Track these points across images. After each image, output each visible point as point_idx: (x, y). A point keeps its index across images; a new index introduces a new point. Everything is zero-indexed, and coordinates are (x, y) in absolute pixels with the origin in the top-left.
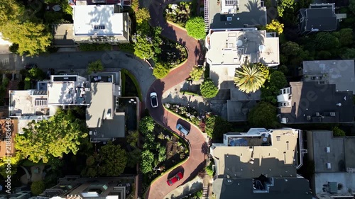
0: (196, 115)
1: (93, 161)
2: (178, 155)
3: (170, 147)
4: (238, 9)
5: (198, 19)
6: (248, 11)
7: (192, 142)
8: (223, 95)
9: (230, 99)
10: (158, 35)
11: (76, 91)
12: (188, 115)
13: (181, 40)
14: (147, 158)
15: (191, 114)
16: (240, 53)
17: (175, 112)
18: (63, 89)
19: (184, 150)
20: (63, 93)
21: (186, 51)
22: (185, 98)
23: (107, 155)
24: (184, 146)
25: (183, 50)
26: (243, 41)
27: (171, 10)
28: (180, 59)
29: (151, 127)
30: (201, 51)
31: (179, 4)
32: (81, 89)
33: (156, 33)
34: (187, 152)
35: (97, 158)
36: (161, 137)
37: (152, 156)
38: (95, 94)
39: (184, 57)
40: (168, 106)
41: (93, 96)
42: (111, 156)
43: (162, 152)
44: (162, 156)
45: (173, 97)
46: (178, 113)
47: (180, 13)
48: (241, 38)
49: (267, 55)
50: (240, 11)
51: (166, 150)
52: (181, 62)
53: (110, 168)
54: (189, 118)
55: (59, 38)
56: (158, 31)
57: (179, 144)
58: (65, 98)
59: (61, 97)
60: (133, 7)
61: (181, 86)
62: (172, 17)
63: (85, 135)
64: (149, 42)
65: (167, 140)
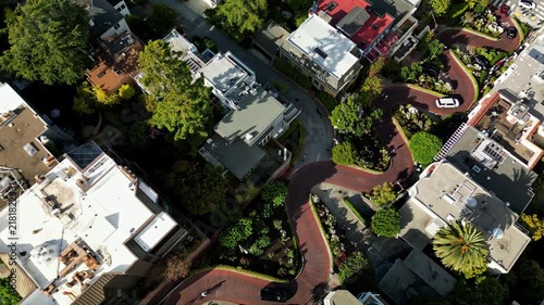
0: (342, 240)
1: (183, 169)
2: (278, 266)
3: (277, 247)
4: (496, 167)
5: (436, 139)
6: (512, 179)
7: (308, 268)
8: (396, 248)
9: (403, 259)
10: (373, 118)
11: (239, 85)
12: (333, 232)
13: (392, 147)
14: (241, 229)
15: (336, 234)
16: (464, 214)
17: (318, 214)
18: (231, 71)
19: (290, 268)
20: (227, 74)
21: (389, 164)
22: (344, 211)
23: (205, 177)
24: (294, 263)
25: (387, 159)
26: (478, 205)
27: (406, 110)
28: (376, 165)
29: (278, 201)
30: (409, 178)
31: (420, 113)
32: (247, 89)
33: (373, 114)
34: (292, 272)
35: (191, 171)
36: (277, 225)
37: (248, 232)
38: (260, 102)
39: (381, 166)
40: (316, 199)
41: (255, 103)
42: (208, 182)
43: (264, 242)
44: (258, 246)
45: (331, 196)
46: (321, 218)
47: (415, 121)
48: (480, 199)
49: (498, 247)
50: (498, 171)
51: (269, 247)
52: (373, 169)
53: (193, 195)
54: (330, 235)
55: (268, 35)
56: (377, 114)
57: (291, 255)
58: (222, 80)
59: (221, 77)
60: (373, 66)
61: (351, 194)
62: (402, 117)
63: (204, 134)
64: (358, 113)
65: (280, 235)
